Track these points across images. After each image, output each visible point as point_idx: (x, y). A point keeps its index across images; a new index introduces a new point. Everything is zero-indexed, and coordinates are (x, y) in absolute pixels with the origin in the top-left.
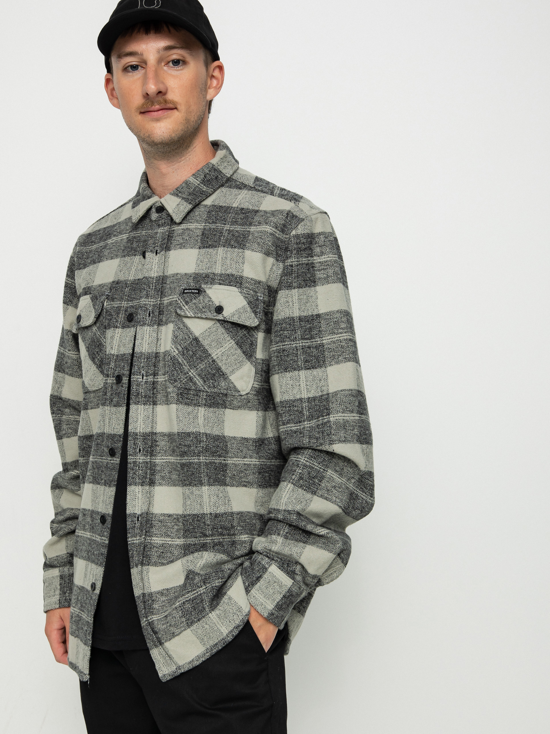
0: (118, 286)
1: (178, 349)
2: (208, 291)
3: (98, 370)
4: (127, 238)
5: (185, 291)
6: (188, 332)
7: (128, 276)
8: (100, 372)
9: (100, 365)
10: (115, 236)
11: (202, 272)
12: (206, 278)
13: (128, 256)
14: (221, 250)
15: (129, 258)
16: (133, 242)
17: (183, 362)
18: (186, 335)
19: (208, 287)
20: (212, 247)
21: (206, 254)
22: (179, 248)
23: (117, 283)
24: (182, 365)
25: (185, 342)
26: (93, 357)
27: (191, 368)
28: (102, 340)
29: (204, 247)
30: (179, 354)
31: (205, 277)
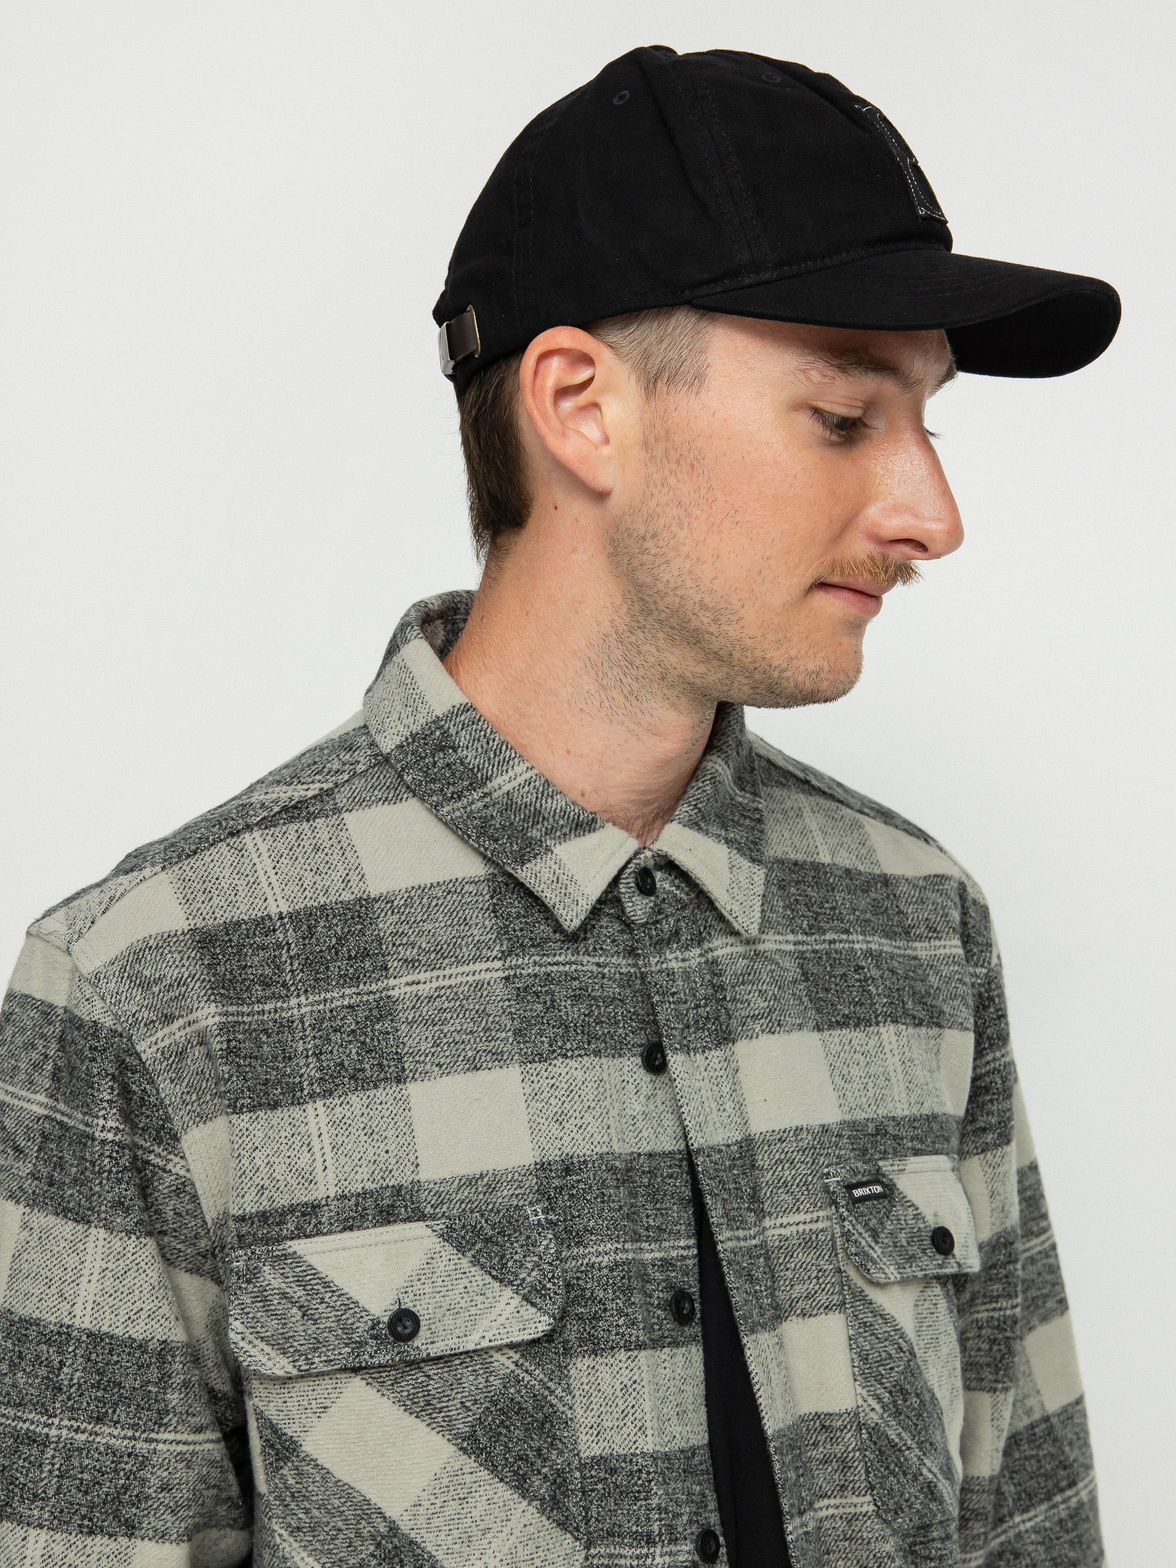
0: (578, 1181)
1: (879, 1399)
2: (905, 1184)
3: (549, 1518)
4: (507, 978)
5: (858, 1193)
6: (893, 1333)
7: (606, 1139)
8: (559, 1525)
9: (553, 1498)
10: (411, 964)
11: (860, 1116)
12: (879, 1138)
13: (565, 1056)
14: (888, 1032)
15: (573, 1063)
16: (553, 1001)
17: (901, 1439)
18: (887, 1343)
19: (896, 1168)
20: (857, 1025)
21: (847, 1047)
22: (763, 1031)
23: (568, 1170)
24: (900, 1450)
25: (892, 1369)
26: (516, 1473)
27: (924, 1454)
28: (554, 1402)
29: (831, 1026)
30: (885, 1415)
31: (877, 1134)
